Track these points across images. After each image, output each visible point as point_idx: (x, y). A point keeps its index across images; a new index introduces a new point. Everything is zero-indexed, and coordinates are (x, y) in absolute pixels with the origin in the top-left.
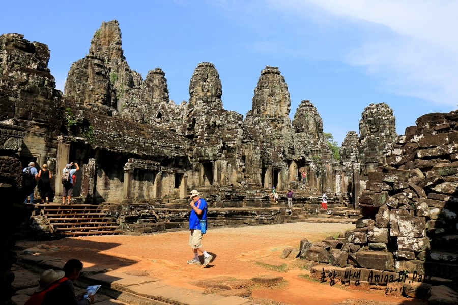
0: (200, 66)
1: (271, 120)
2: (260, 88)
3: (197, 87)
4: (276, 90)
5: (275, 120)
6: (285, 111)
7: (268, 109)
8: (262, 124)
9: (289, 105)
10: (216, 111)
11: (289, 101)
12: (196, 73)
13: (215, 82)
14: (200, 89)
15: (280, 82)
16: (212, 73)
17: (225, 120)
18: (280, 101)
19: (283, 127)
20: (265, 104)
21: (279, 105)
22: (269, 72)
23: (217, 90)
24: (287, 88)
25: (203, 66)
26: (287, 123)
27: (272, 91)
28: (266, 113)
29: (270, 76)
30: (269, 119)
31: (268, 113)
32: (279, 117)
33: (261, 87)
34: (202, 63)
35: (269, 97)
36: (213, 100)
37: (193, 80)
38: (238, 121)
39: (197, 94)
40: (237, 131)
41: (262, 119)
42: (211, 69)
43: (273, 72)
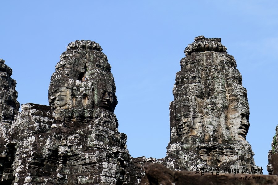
0: (72, 48)
1: (205, 147)
2: (181, 81)
3: (63, 89)
4: (216, 85)
5: (215, 147)
6: (236, 128)
7: (198, 125)
8: (185, 157)
9: (246, 115)
10: (61, 125)
11: (246, 105)
12: (62, 63)
13: (98, 79)
14: (68, 92)
15: (223, 67)
16: (94, 62)
17: (78, 145)
18: (226, 108)
19: (233, 162)
20: (191, 116)
21: (223, 116)
22: (199, 49)
23: (104, 94)
24: (240, 81)
25: (76, 47)
26: (241, 153)
27: (206, 87)
28: (195, 132)
29: (203, 57)
30: (200, 145)
31: (197, 132)
32: (224, 142)
33: (182, 79)
34: (74, 43)
35: (199, 100)
36: (95, 115)
37: (55, 77)
38: (111, 145)
39: (62, 103)
40: (101, 168)
41: (184, 146)
42: (93, 53)
43: (209, 49)
